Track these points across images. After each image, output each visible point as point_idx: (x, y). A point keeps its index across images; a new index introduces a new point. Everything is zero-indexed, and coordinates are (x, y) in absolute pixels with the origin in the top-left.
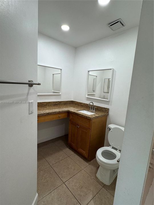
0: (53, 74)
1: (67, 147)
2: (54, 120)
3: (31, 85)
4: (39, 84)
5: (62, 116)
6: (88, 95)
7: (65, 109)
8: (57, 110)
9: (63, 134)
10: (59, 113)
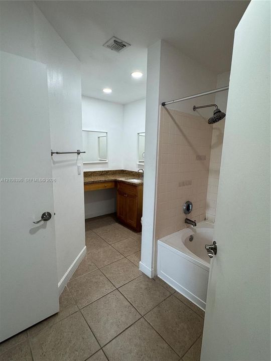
0: (99, 137)
1: (117, 222)
2: (100, 189)
3: (79, 153)
4: (84, 152)
5: (109, 185)
6: (140, 162)
7: (112, 178)
8: (102, 179)
9: (113, 211)
10: (105, 182)
